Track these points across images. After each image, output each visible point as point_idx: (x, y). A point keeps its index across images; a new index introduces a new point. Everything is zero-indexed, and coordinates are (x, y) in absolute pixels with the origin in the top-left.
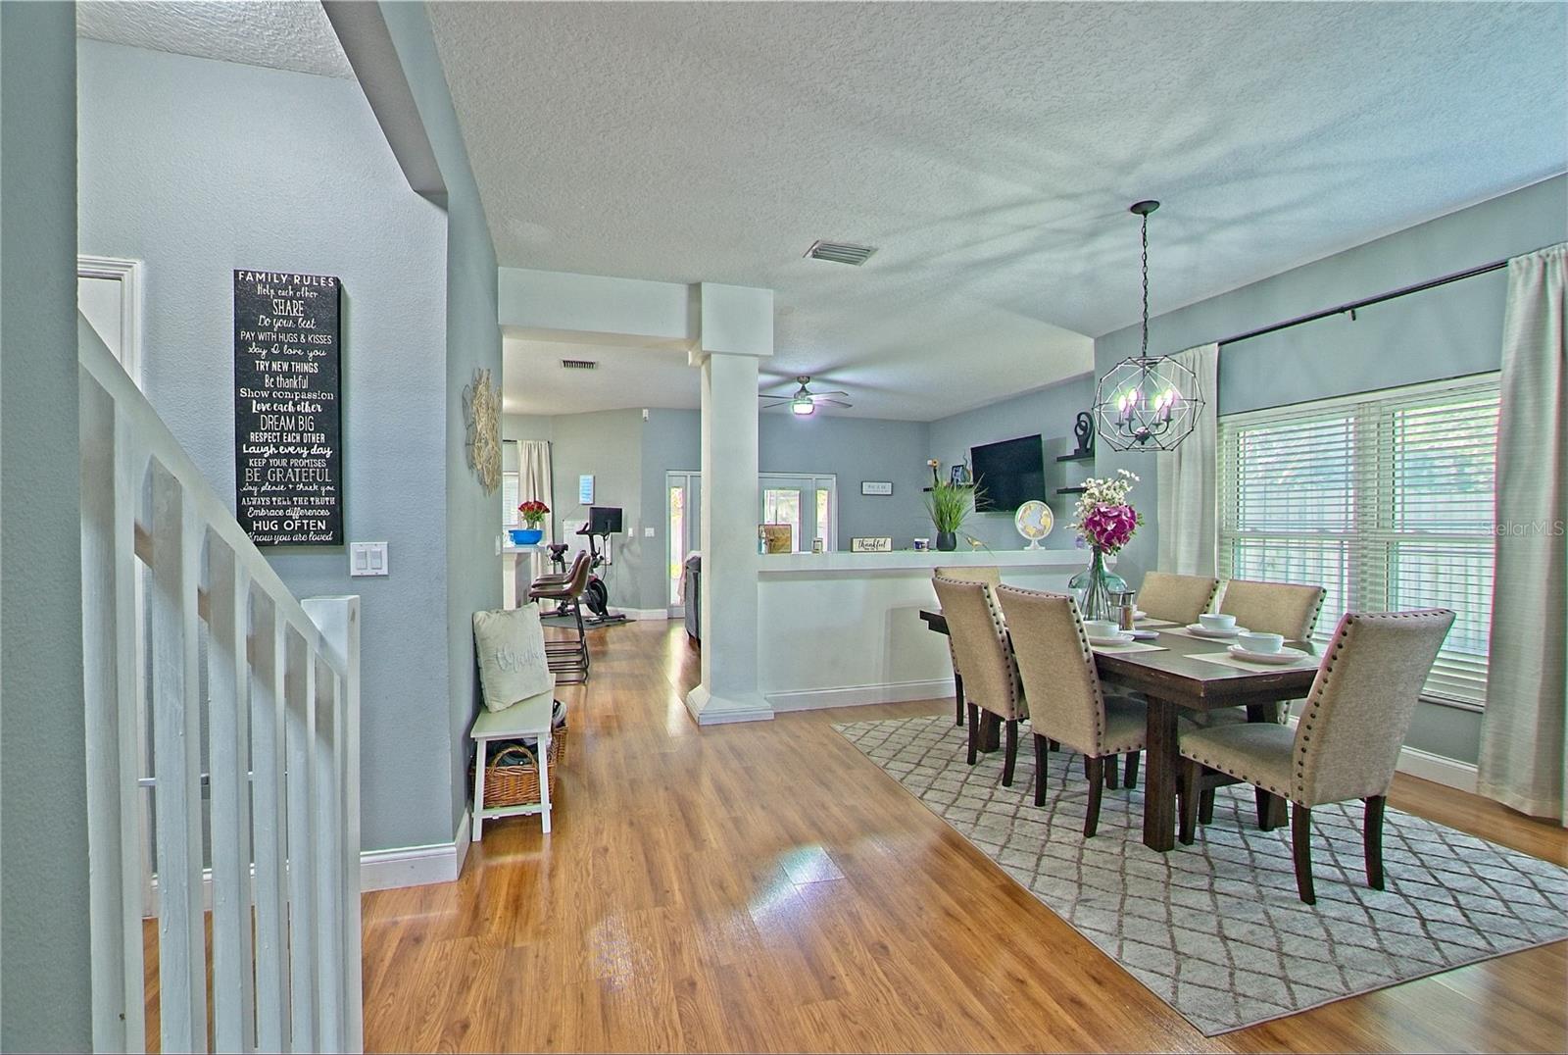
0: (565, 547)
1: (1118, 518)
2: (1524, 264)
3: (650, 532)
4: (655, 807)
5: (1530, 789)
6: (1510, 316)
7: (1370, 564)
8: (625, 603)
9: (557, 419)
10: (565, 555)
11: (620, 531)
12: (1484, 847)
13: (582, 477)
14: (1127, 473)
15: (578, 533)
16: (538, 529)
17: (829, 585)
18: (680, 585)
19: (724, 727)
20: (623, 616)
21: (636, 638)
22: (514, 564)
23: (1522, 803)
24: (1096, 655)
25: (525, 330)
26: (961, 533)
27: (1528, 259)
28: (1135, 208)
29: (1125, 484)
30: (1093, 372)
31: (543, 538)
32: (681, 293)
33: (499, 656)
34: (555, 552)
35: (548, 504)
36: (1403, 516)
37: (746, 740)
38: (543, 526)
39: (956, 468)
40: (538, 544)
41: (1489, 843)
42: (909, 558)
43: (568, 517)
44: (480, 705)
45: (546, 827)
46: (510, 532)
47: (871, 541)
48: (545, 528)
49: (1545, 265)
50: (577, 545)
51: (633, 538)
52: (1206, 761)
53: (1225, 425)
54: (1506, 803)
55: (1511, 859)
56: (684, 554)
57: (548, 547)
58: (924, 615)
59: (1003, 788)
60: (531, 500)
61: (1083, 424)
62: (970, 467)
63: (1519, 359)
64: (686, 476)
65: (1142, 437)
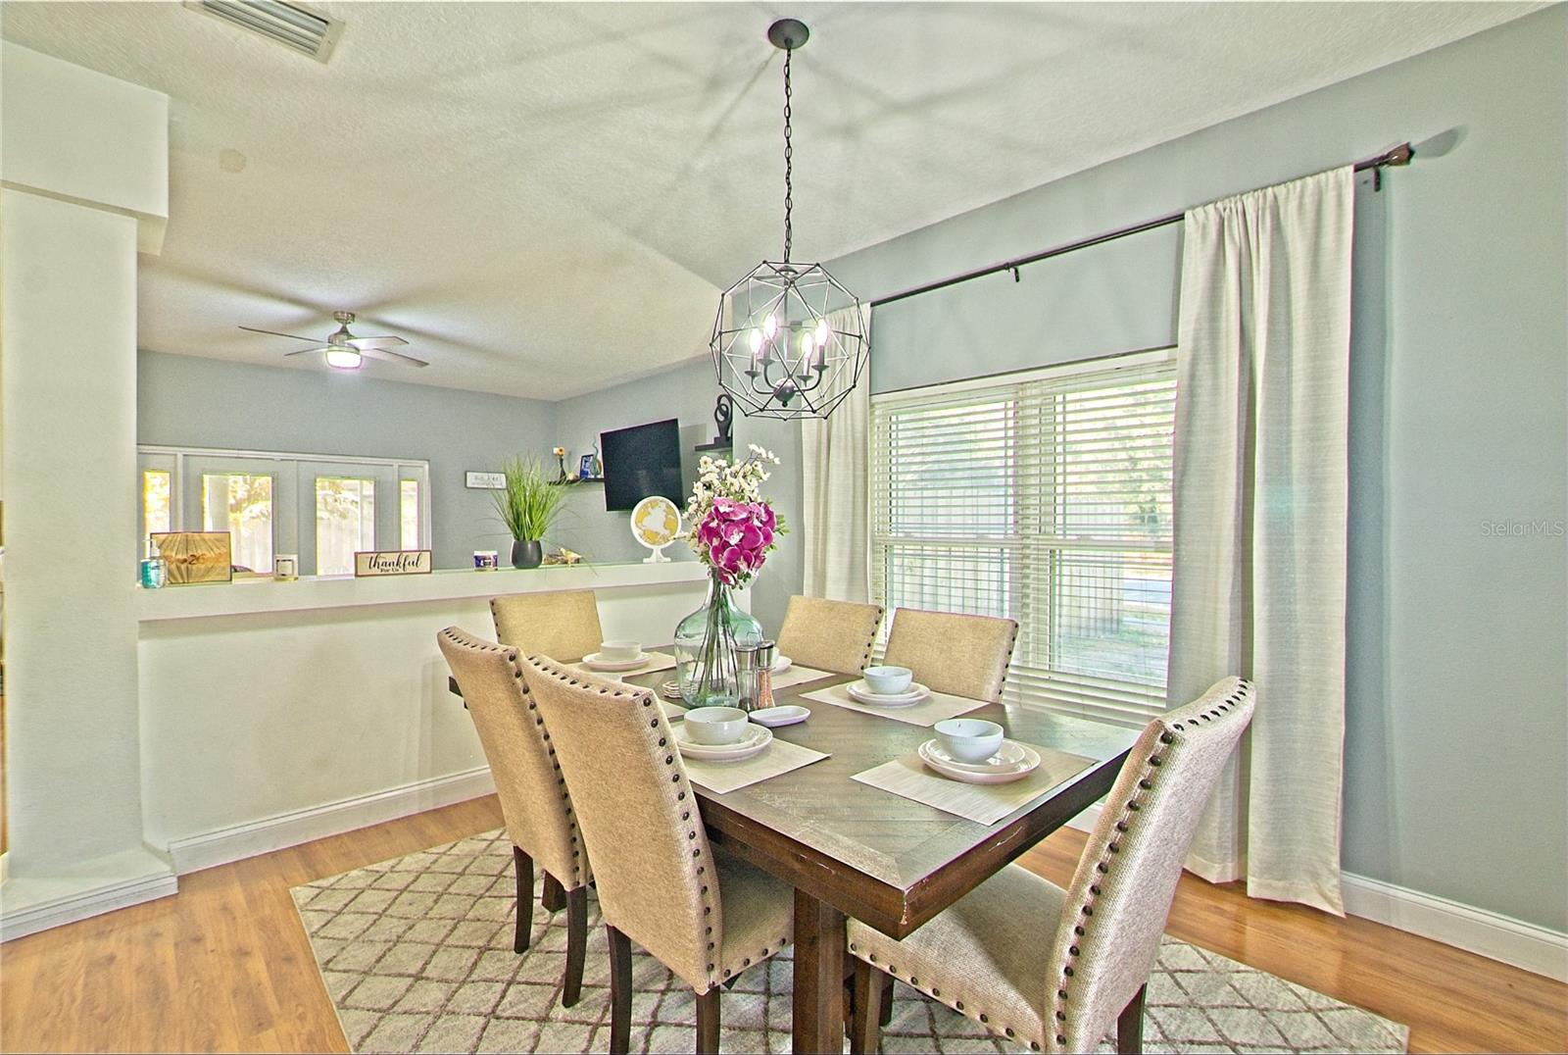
1: (746, 524)
2: (1202, 216)
7: (1032, 576)
12: (1201, 964)
14: (762, 451)
27: (1206, 212)
28: (772, 32)
29: (759, 468)
36: (1064, 519)
39: (585, 458)
41: (1200, 949)
47: (392, 558)
49: (1222, 220)
53: (877, 406)
61: (724, 408)
62: (600, 457)
63: (1197, 331)
64: (176, 455)
65: (784, 395)
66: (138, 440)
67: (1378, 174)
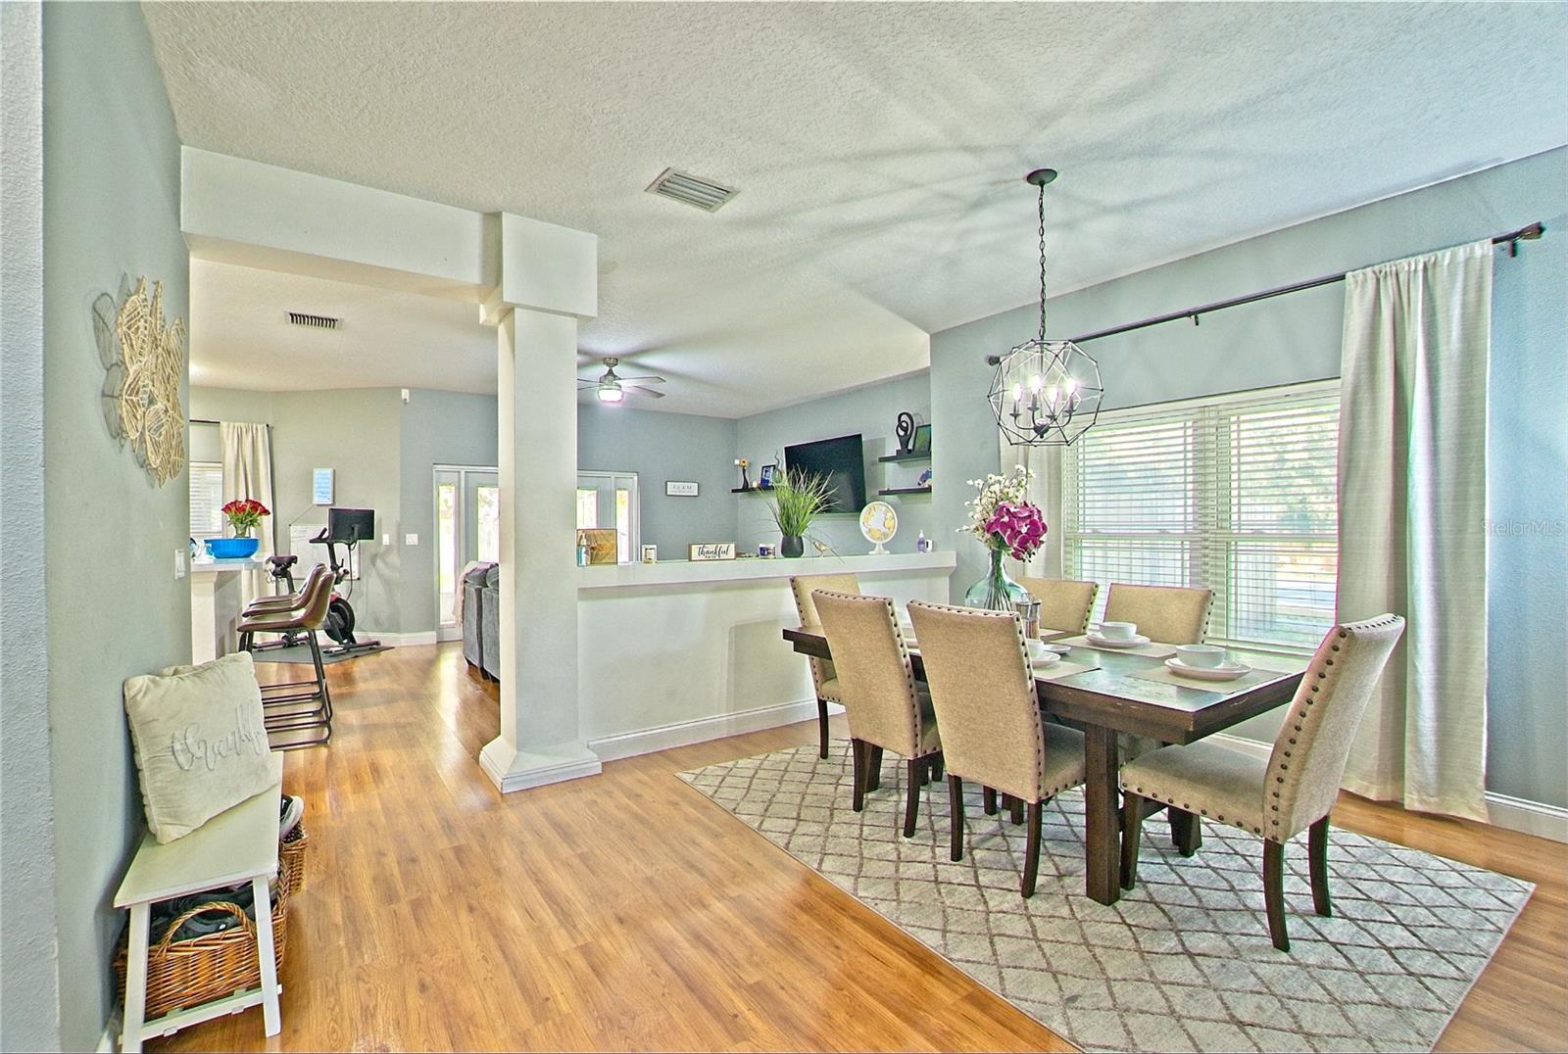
0: (294, 559)
2: (1361, 277)
3: (412, 539)
4: (457, 948)
5: (1374, 775)
6: (1347, 327)
7: (1210, 563)
8: (378, 625)
9: (279, 396)
10: (293, 569)
11: (372, 538)
12: (1366, 843)
13: (316, 472)
15: (311, 542)
16: (253, 537)
17: (663, 601)
18: (456, 603)
19: (537, 792)
20: (377, 643)
21: (395, 670)
22: (212, 586)
23: (1367, 789)
24: (1038, 682)
25: (223, 246)
26: (810, 538)
27: (1364, 274)
28: (1030, 178)
30: (928, 368)
31: (259, 548)
32: (474, 222)
33: (178, 746)
34: (277, 566)
35: (267, 503)
36: (1239, 516)
37: (569, 808)
38: (260, 532)
39: (766, 468)
40: (253, 557)
41: (1368, 838)
42: (753, 567)
43: (296, 521)
44: (138, 829)
45: (272, 1024)
46: (206, 541)
47: (711, 548)
48: (262, 536)
49: (1378, 280)
50: (310, 559)
51: (389, 548)
52: (1186, 806)
54: (1351, 790)
55: (1395, 853)
56: (458, 567)
57: (267, 562)
58: (787, 635)
59: (906, 840)
60: (242, 498)
61: (904, 425)
62: (783, 466)
63: (1358, 367)
64: (459, 472)
65: (1041, 430)
66: (578, 464)
67: (1514, 245)
